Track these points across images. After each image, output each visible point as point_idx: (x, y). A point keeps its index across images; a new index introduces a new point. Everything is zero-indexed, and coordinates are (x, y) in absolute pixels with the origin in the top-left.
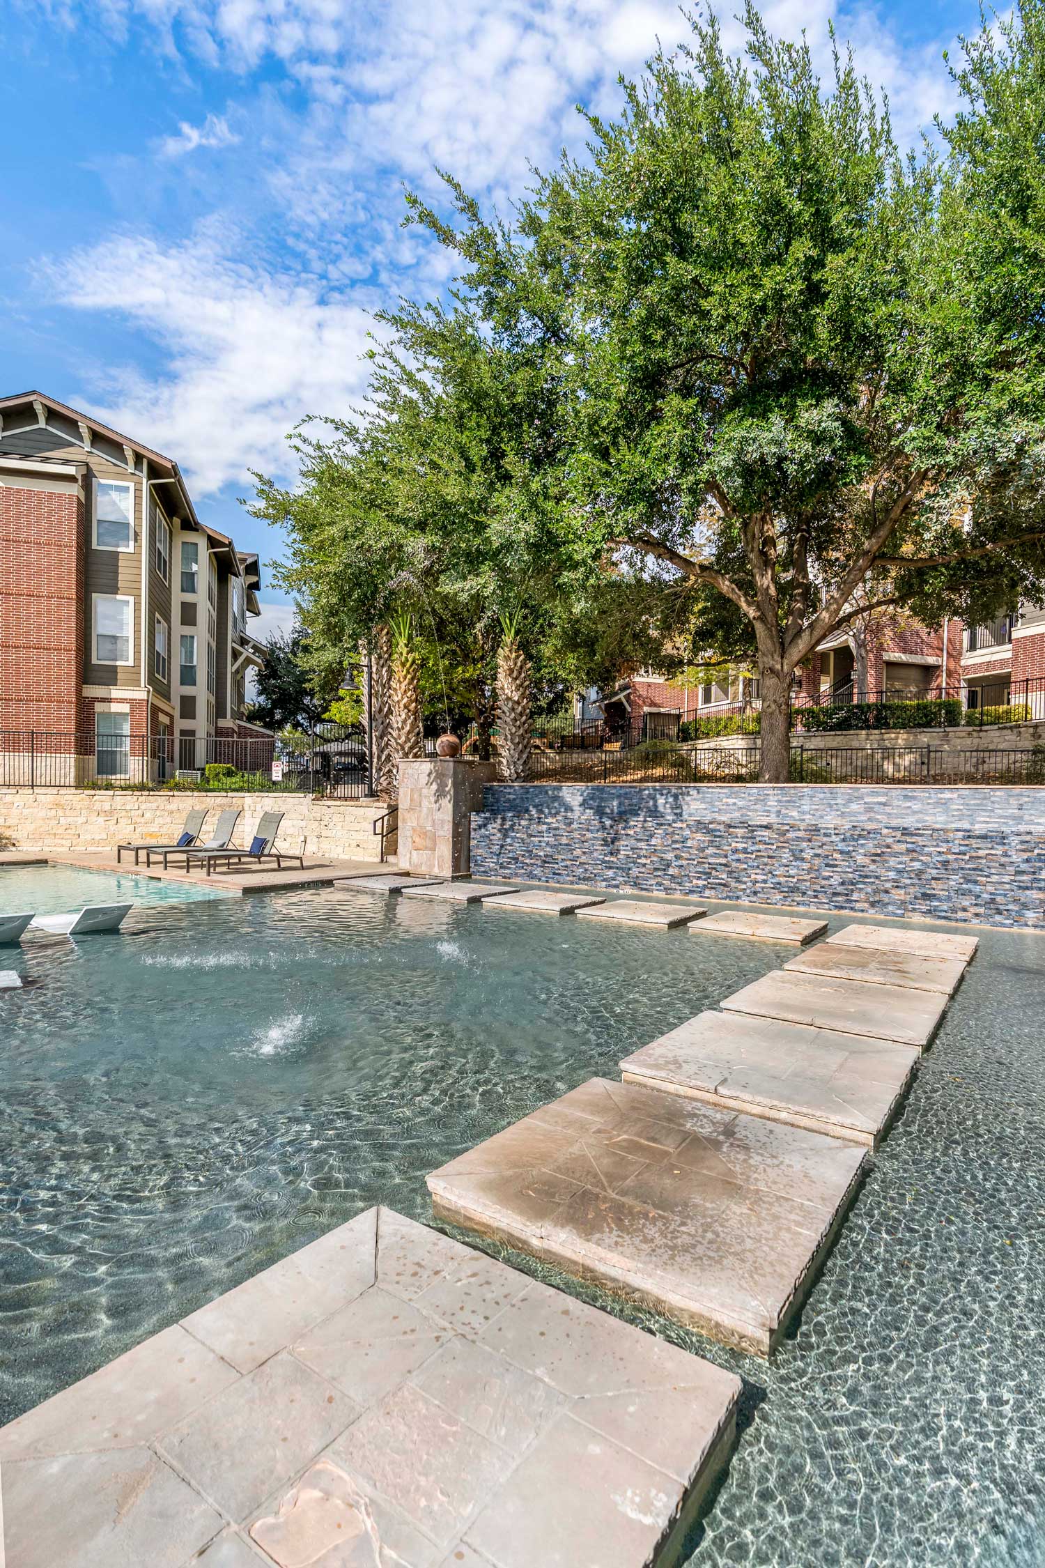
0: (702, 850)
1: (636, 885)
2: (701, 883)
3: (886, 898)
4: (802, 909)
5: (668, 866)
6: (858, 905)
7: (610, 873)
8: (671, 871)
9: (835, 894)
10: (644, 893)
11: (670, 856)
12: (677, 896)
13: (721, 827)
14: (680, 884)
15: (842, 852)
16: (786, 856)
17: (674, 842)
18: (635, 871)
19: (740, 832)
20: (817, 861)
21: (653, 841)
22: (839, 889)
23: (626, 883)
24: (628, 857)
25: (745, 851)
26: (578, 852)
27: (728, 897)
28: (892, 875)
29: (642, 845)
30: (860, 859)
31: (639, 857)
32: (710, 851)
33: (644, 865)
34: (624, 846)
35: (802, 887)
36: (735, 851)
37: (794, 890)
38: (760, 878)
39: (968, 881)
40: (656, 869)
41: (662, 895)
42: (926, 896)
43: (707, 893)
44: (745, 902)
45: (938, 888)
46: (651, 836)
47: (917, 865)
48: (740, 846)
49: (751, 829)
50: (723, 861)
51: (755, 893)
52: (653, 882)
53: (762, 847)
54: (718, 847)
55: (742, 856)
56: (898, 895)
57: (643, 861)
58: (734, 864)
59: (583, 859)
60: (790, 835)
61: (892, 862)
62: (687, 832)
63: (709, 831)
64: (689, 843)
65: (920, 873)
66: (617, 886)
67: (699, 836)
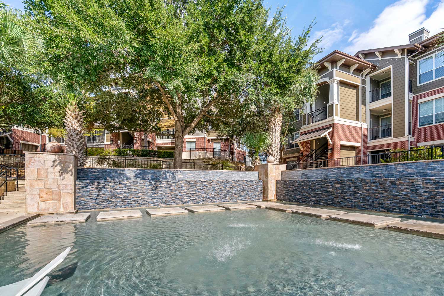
0: (188, 189)
1: (165, 203)
2: (188, 200)
3: (233, 197)
4: (215, 203)
5: (177, 195)
6: (228, 200)
7: (155, 201)
8: (178, 197)
9: (223, 198)
10: (168, 206)
11: (177, 192)
12: (180, 205)
13: (194, 182)
14: (181, 201)
15: (224, 187)
16: (211, 189)
17: (178, 188)
18: (165, 199)
19: (199, 183)
20: (218, 190)
21: (171, 188)
22: (224, 197)
23: (161, 203)
24: (162, 194)
25: (200, 189)
26: (140, 194)
27: (196, 203)
28: (234, 192)
29: (167, 190)
30: (228, 189)
31: (166, 194)
32: (190, 190)
33: (168, 196)
34: (160, 191)
35: (215, 197)
36: (198, 189)
37: (213, 198)
38: (205, 196)
39: (247, 192)
40: (172, 197)
41: (175, 205)
42: (240, 196)
43: (190, 203)
44: (201, 203)
45: (242, 194)
46: (171, 186)
47: (239, 189)
48: (199, 187)
49: (202, 182)
50: (194, 192)
51: (204, 201)
52: (172, 202)
53: (205, 187)
54: (193, 188)
55: (200, 190)
56: (235, 196)
57: (168, 195)
58: (198, 193)
59: (143, 196)
60: (212, 184)
61: (234, 189)
62: (183, 185)
63: (190, 184)
64: (184, 188)
65: (239, 191)
66: (158, 205)
67: (187, 185)
